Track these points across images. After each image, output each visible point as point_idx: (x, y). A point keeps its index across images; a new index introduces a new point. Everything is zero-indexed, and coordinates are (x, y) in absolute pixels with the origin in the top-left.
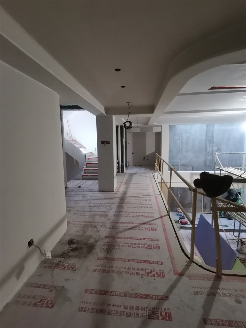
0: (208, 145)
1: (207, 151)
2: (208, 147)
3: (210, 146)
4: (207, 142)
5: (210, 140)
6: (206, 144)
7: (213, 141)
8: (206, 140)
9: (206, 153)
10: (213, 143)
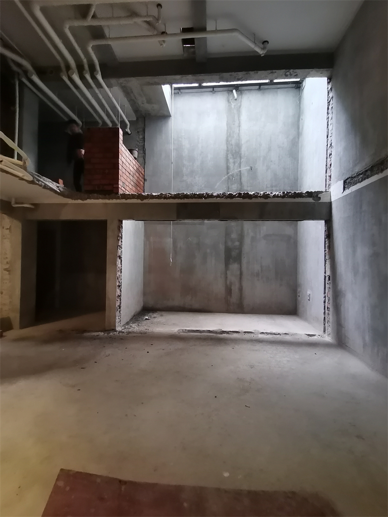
0: (231, 161)
1: (230, 173)
2: (231, 166)
3: (234, 163)
4: (230, 156)
5: (234, 151)
6: (227, 160)
7: (240, 154)
8: (227, 151)
9: (229, 178)
10: (241, 158)
